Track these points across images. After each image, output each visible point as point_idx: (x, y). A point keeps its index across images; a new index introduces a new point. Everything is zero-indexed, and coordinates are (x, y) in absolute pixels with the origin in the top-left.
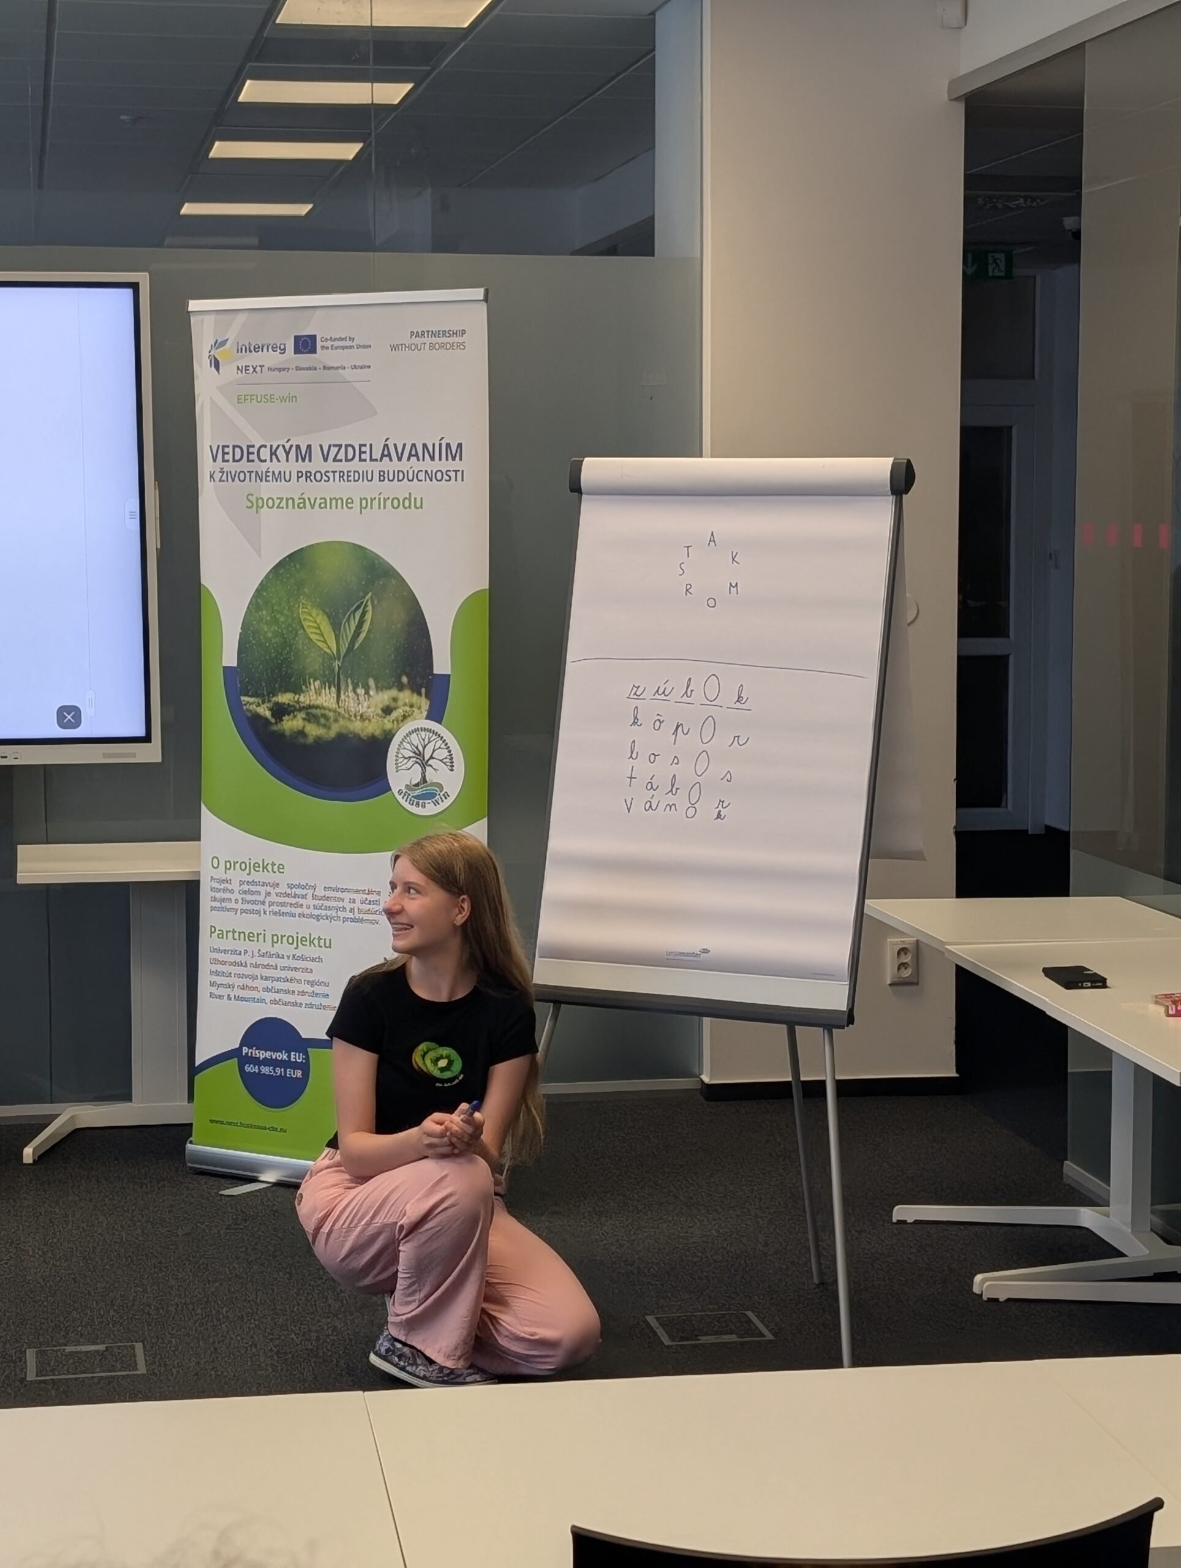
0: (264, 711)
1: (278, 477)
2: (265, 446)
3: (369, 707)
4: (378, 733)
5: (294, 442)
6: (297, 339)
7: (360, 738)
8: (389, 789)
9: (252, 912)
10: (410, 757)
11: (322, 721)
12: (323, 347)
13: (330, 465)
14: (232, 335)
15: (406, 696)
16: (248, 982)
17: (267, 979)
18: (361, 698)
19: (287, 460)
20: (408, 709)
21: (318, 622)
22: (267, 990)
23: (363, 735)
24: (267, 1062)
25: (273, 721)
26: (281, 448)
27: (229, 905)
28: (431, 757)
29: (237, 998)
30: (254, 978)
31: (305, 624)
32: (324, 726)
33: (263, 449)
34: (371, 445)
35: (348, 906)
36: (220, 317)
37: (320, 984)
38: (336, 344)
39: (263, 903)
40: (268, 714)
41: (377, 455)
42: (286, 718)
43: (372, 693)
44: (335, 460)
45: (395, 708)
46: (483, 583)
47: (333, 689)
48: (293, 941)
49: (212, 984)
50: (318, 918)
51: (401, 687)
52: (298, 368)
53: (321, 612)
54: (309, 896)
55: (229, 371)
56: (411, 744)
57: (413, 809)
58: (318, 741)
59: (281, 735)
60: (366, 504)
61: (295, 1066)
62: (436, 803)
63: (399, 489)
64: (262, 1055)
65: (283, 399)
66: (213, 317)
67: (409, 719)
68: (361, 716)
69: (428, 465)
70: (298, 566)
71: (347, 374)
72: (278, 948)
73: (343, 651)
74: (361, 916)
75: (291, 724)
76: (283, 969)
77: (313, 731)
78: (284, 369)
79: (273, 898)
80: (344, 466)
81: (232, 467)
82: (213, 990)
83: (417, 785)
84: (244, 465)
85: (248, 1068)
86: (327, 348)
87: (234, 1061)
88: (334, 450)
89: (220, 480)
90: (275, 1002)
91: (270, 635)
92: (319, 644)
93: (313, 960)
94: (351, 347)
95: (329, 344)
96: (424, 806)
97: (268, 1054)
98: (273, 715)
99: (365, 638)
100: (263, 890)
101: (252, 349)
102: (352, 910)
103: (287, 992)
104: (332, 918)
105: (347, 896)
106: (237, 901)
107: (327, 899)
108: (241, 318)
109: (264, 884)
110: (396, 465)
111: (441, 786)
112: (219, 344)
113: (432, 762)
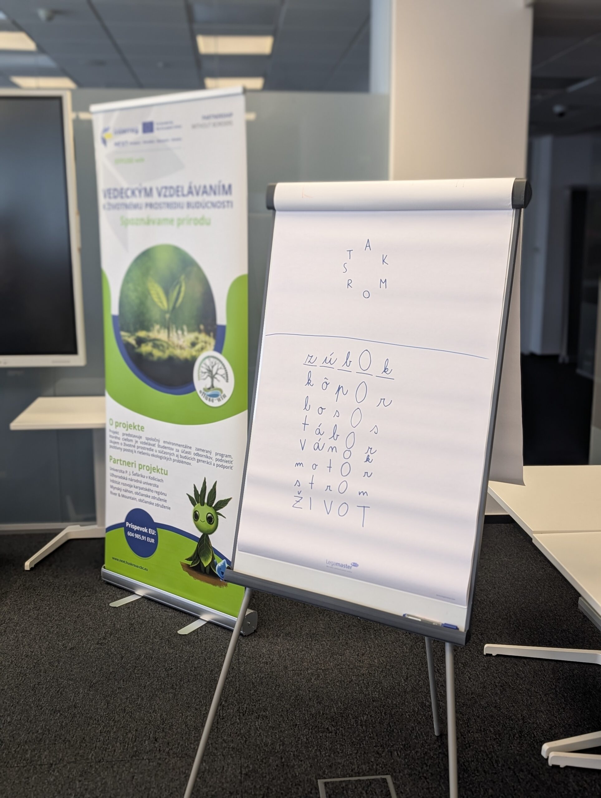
0: (132, 341)
1: (136, 206)
2: (129, 188)
3: (184, 342)
4: (189, 357)
5: (144, 186)
6: (144, 124)
7: (180, 360)
9: (128, 450)
12: (157, 129)
13: (162, 200)
14: (112, 123)
15: (203, 337)
16: (128, 489)
17: (137, 487)
18: (181, 336)
19: (140, 196)
20: (204, 344)
21: (158, 291)
22: (137, 493)
24: (138, 532)
25: (137, 346)
26: (138, 190)
27: (118, 446)
28: (216, 373)
29: (123, 496)
30: (131, 486)
31: (152, 292)
32: (162, 351)
33: (128, 191)
34: (182, 187)
35: (176, 453)
36: (106, 114)
37: (163, 494)
38: (164, 126)
41: (186, 192)
42: (143, 345)
43: (186, 333)
44: (165, 196)
45: (197, 343)
46: (244, 271)
47: (166, 330)
48: (148, 468)
49: (111, 487)
50: (161, 458)
51: (200, 331)
52: (145, 142)
53: (159, 285)
54: (156, 445)
55: (110, 144)
56: (205, 364)
58: (159, 359)
59: (141, 355)
60: (180, 222)
61: (151, 536)
62: (219, 400)
63: (197, 213)
65: (137, 161)
67: (204, 351)
68: (180, 347)
69: (213, 198)
70: (147, 259)
72: (142, 472)
73: (171, 308)
75: (146, 349)
76: (144, 483)
77: (157, 353)
78: (137, 143)
79: (139, 444)
80: (169, 200)
81: (115, 201)
82: (112, 490)
83: (209, 389)
84: (119, 200)
85: (130, 534)
86: (160, 129)
89: (109, 209)
91: (133, 298)
92: (158, 303)
94: (171, 128)
95: (160, 126)
96: (213, 401)
97: (138, 528)
98: (136, 343)
99: (182, 301)
100: (134, 439)
101: (121, 132)
102: (177, 456)
103: (147, 496)
104: (168, 459)
105: (175, 447)
106: (121, 444)
107: (165, 448)
108: (116, 114)
109: (134, 436)
110: (196, 198)
111: (221, 390)
112: (106, 130)
113: (216, 376)
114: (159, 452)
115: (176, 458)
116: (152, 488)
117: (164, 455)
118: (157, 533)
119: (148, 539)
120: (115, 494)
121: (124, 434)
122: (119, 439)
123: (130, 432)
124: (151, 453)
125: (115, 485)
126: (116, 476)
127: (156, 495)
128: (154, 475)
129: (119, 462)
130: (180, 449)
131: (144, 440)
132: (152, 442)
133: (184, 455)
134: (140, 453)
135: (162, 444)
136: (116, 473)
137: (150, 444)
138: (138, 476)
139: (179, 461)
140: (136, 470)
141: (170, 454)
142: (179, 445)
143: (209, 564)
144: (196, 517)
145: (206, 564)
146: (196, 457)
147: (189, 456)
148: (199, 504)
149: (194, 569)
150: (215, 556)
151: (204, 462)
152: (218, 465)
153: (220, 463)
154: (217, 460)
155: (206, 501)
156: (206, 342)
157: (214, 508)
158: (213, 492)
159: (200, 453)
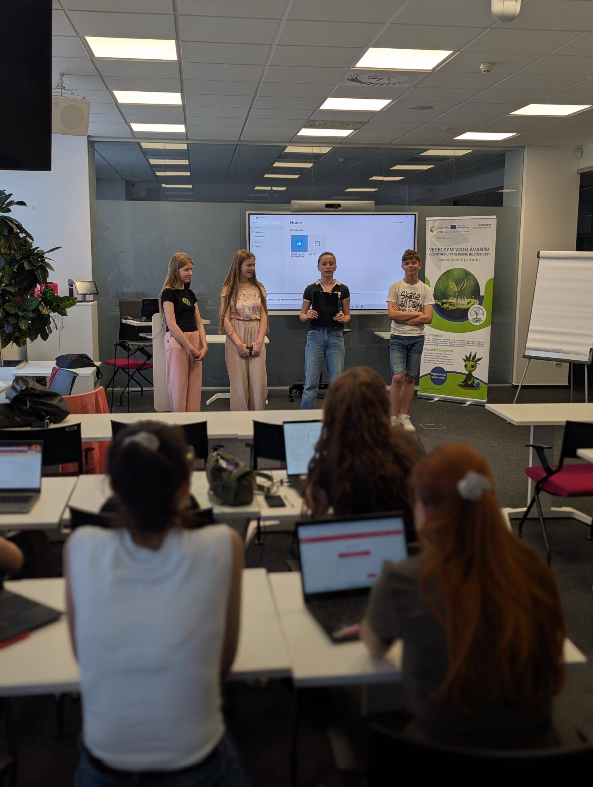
0: (440, 303)
1: (445, 255)
2: (442, 248)
3: (464, 302)
4: (466, 308)
5: (450, 247)
6: (451, 226)
8: (468, 319)
9: (434, 345)
10: (473, 313)
11: (453, 305)
12: (457, 228)
13: (458, 252)
14: (436, 225)
15: (473, 300)
16: (433, 359)
17: (437, 359)
18: (463, 301)
19: (448, 251)
20: (473, 303)
21: (453, 285)
22: (437, 361)
23: (463, 308)
24: (437, 376)
25: (441, 305)
26: (446, 249)
27: (429, 344)
28: (479, 313)
29: (430, 363)
30: (434, 358)
31: (450, 285)
32: (453, 306)
33: (442, 249)
34: (468, 248)
35: (457, 344)
36: (433, 221)
37: (450, 360)
38: (461, 227)
39: (437, 343)
40: (440, 304)
41: (469, 250)
42: (444, 305)
43: (465, 299)
44: (459, 251)
45: (471, 303)
46: (492, 276)
47: (456, 299)
48: (444, 351)
49: (425, 360)
50: (450, 346)
51: (472, 298)
52: (451, 232)
53: (454, 283)
54: (448, 342)
55: (435, 232)
56: (474, 310)
57: (474, 324)
58: (452, 310)
59: (443, 308)
60: (466, 260)
61: (443, 376)
62: (479, 322)
63: (474, 257)
64: (435, 374)
65: (447, 238)
66: (431, 221)
67: (474, 305)
68: (462, 304)
69: (481, 252)
70: (448, 273)
71: (463, 233)
72: (440, 352)
73: (459, 290)
74: (460, 346)
75: (445, 306)
76: (441, 357)
77: (451, 307)
78: (448, 232)
79: (440, 342)
80: (461, 252)
81: (434, 252)
82: (425, 361)
83: (475, 319)
84: (437, 252)
85: (432, 377)
87: (429, 375)
88: (459, 249)
89: (432, 255)
90: (439, 363)
91: (442, 287)
92: (453, 290)
93: (449, 355)
94: (464, 228)
95: (459, 227)
96: (476, 323)
97: (437, 374)
98: (442, 304)
99: (464, 288)
100: (437, 340)
101: (440, 228)
102: (458, 345)
103: (442, 361)
104: (453, 346)
105: (457, 342)
106: (431, 343)
107: (453, 342)
108: (438, 221)
109: (438, 339)
110: (474, 252)
111: (481, 319)
112: (432, 227)
113: (479, 314)
114: (449, 344)
115: (458, 346)
116: (445, 358)
117: (451, 345)
118: (446, 375)
119: (442, 378)
120: (426, 362)
121: (432, 339)
122: (430, 341)
123: (436, 338)
124: (445, 345)
125: (426, 359)
126: (427, 355)
127: (447, 361)
128: (446, 353)
129: (429, 350)
130: (460, 342)
131: (442, 340)
132: (446, 341)
133: (461, 344)
134: (440, 345)
135: (451, 341)
136: (427, 354)
137: (445, 342)
138: (439, 354)
139: (459, 347)
140: (438, 352)
141: (455, 344)
142: (460, 341)
143: (472, 383)
144: (466, 366)
145: (470, 383)
146: (467, 344)
147: (464, 344)
148: (468, 361)
149: (464, 386)
150: (475, 379)
151: (471, 345)
152: (477, 346)
153: (479, 345)
154: (477, 344)
155: (471, 359)
156: (475, 302)
157: (475, 362)
158: (475, 356)
159: (469, 342)
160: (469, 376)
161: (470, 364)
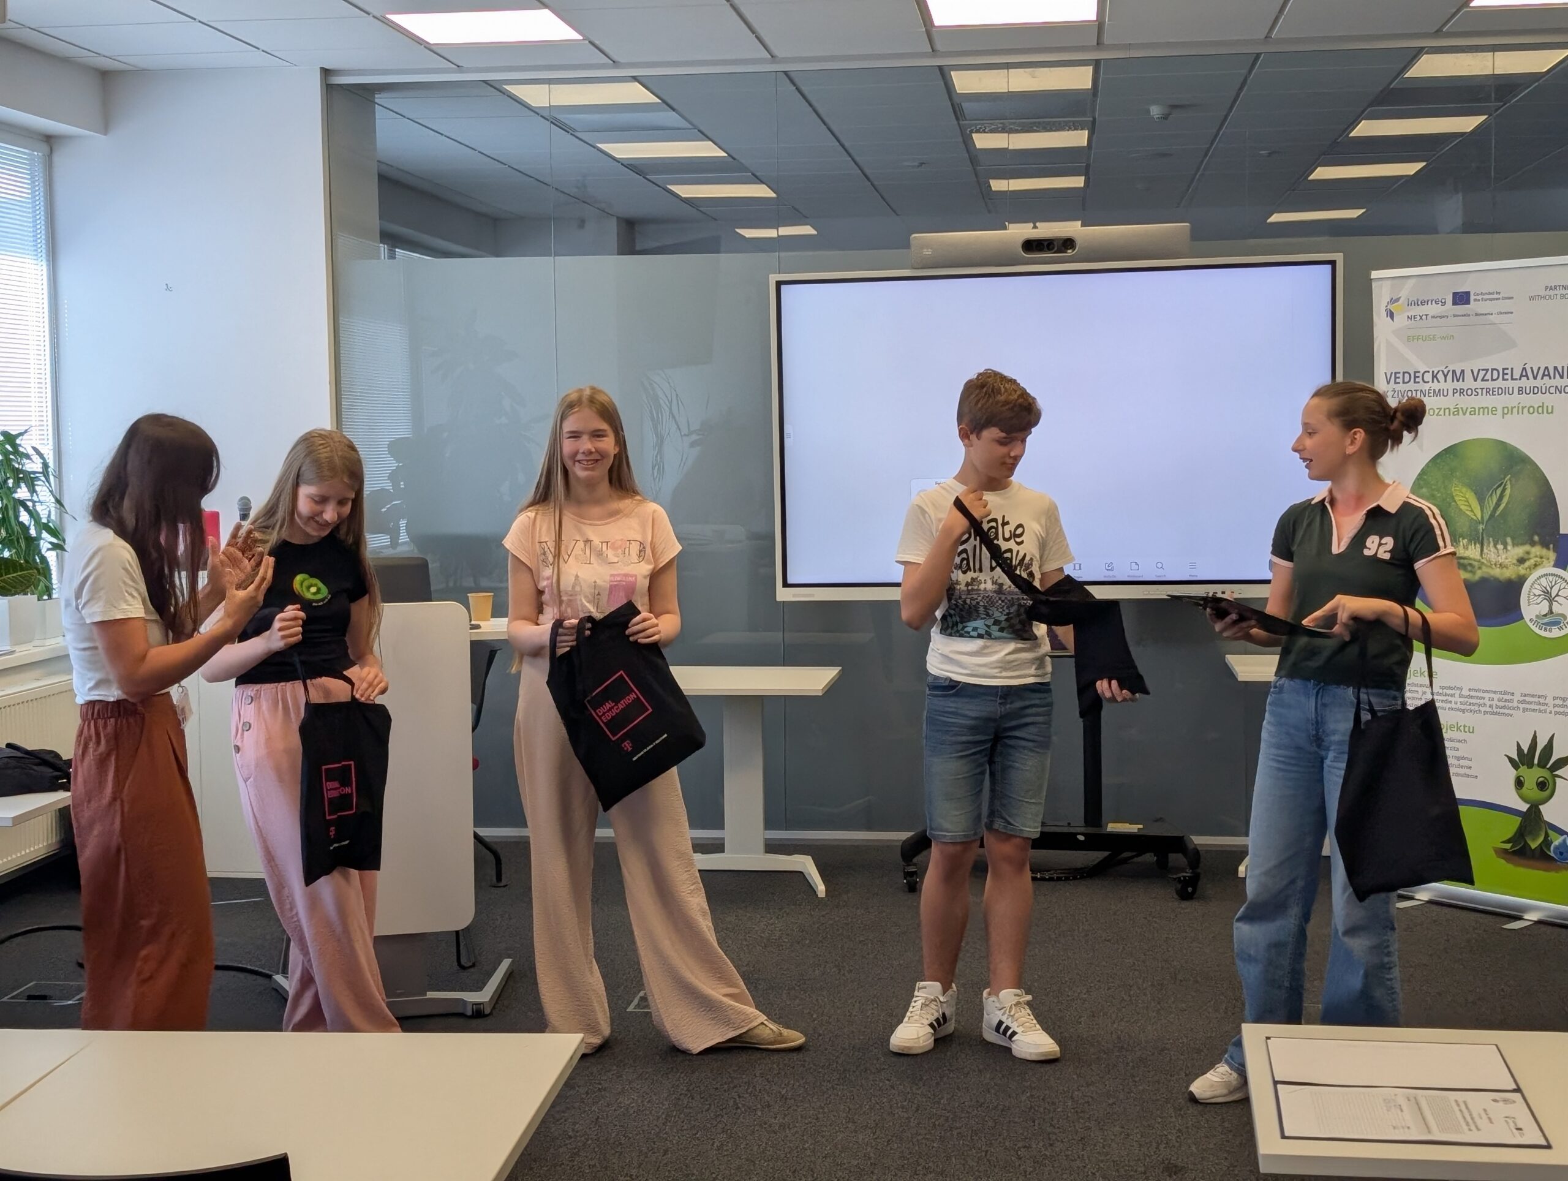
1: (1437, 392)
4: (1513, 577)
6: (1455, 294)
7: (1500, 582)
8: (1522, 618)
10: (1540, 595)
11: (1469, 568)
15: (1537, 550)
18: (1501, 552)
21: (1467, 497)
23: (1502, 578)
26: (1440, 374)
28: (1557, 595)
32: (1470, 571)
36: (1396, 281)
41: (1517, 375)
43: (1509, 548)
50: (1463, 711)
55: (1401, 320)
56: (1541, 585)
57: (1542, 633)
62: (1561, 629)
66: (1389, 282)
67: (1538, 568)
68: (1501, 565)
69: (1558, 382)
70: (1452, 457)
71: (1495, 319)
73: (1486, 517)
74: (1498, 710)
78: (1444, 317)
80: (1490, 384)
81: (1401, 386)
83: (1545, 615)
84: (1411, 385)
86: (1479, 300)
88: (1482, 373)
92: (1468, 513)
93: (1460, 741)
94: (1497, 299)
96: (1550, 631)
101: (1419, 303)
102: (1491, 706)
104: (1476, 712)
105: (1487, 695)
107: (1472, 697)
108: (1412, 282)
109: (1421, 686)
110: (1532, 382)
111: (1563, 616)
112: (1393, 301)
113: (1556, 599)
114: (1461, 703)
117: (1469, 707)
123: (1415, 680)
127: (1454, 762)
128: (1451, 734)
130: (1496, 697)
132: (1449, 692)
133: (1501, 704)
137: (1446, 695)
139: (1493, 713)
141: (1480, 705)
143: (1540, 845)
144: (1519, 783)
145: (1534, 845)
146: (1522, 706)
147: (1511, 705)
148: (1525, 767)
149: (1515, 853)
150: (1550, 832)
151: (1534, 710)
153: (1561, 710)
155: (1536, 761)
156: (1541, 558)
157: (1549, 769)
158: (1549, 748)
159: (1528, 699)
160: (1532, 819)
161: (1533, 775)
